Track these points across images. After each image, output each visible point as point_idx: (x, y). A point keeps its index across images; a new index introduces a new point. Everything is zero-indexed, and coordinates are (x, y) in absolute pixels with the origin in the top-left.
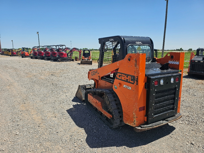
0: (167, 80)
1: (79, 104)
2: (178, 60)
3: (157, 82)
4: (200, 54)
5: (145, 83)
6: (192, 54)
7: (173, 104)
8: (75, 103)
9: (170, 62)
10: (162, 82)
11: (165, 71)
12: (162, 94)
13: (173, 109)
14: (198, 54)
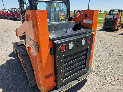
0: (77, 43)
1: (13, 58)
2: (92, 18)
3: (64, 47)
4: (111, 14)
5: (51, 49)
6: (106, 14)
7: (85, 64)
8: (10, 58)
9: (85, 21)
10: (71, 46)
11: (77, 32)
12: (72, 58)
13: (84, 68)
14: (110, 14)
